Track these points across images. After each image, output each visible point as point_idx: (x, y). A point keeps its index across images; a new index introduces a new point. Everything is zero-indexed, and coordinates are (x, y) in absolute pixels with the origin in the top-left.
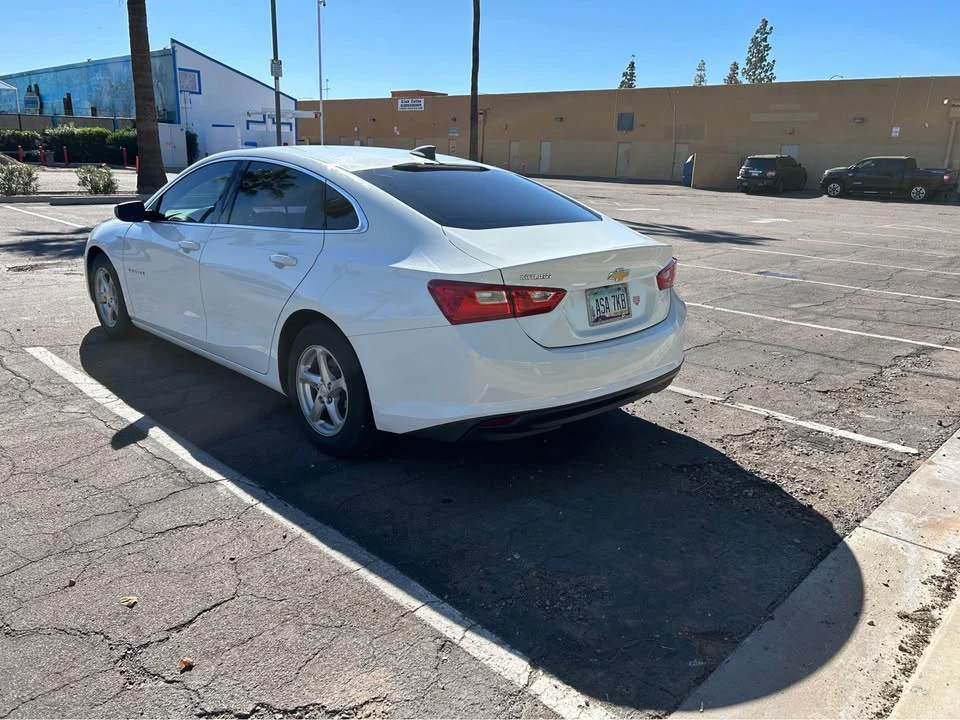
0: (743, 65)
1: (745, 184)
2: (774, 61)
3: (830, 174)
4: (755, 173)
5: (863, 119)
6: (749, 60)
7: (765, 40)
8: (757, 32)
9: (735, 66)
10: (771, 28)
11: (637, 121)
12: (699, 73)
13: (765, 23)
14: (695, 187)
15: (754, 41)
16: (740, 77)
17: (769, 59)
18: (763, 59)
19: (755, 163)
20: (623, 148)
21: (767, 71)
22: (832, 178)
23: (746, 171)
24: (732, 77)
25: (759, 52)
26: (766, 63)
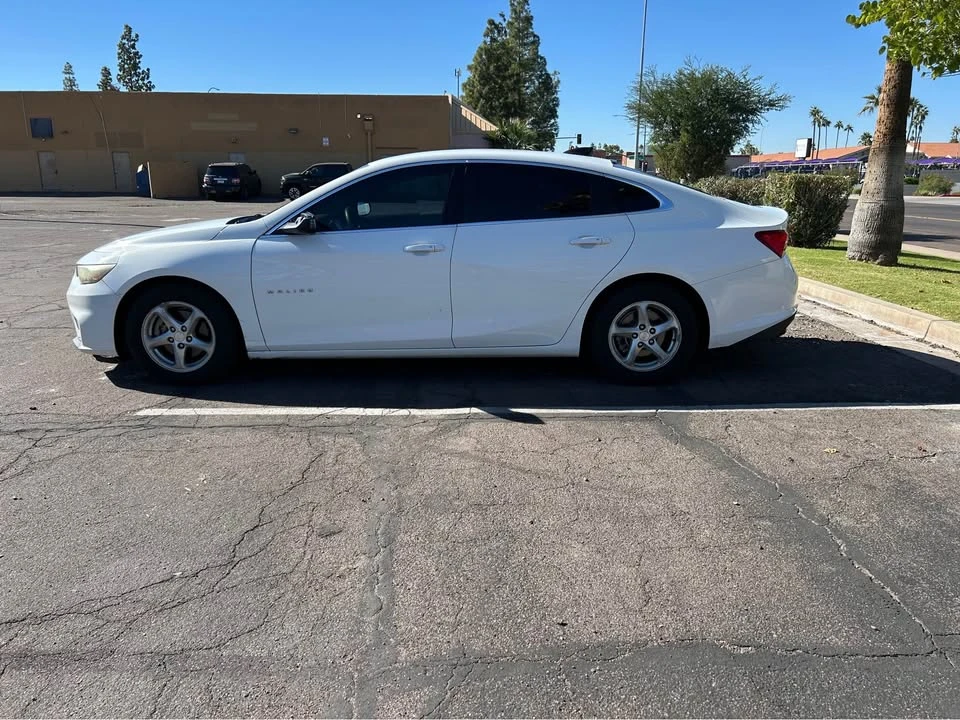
0: (115, 72)
1: (214, 192)
2: (148, 70)
3: (287, 179)
4: (221, 180)
5: (297, 130)
6: (122, 68)
7: (133, 47)
8: (123, 38)
9: (106, 73)
10: (137, 36)
11: (57, 128)
12: (67, 76)
13: (129, 30)
14: (155, 197)
15: (122, 46)
16: (115, 82)
17: (143, 67)
18: (136, 66)
19: (217, 171)
20: (45, 158)
21: (143, 79)
22: (290, 183)
23: (211, 179)
24: (106, 82)
25: (130, 58)
26: (141, 71)
